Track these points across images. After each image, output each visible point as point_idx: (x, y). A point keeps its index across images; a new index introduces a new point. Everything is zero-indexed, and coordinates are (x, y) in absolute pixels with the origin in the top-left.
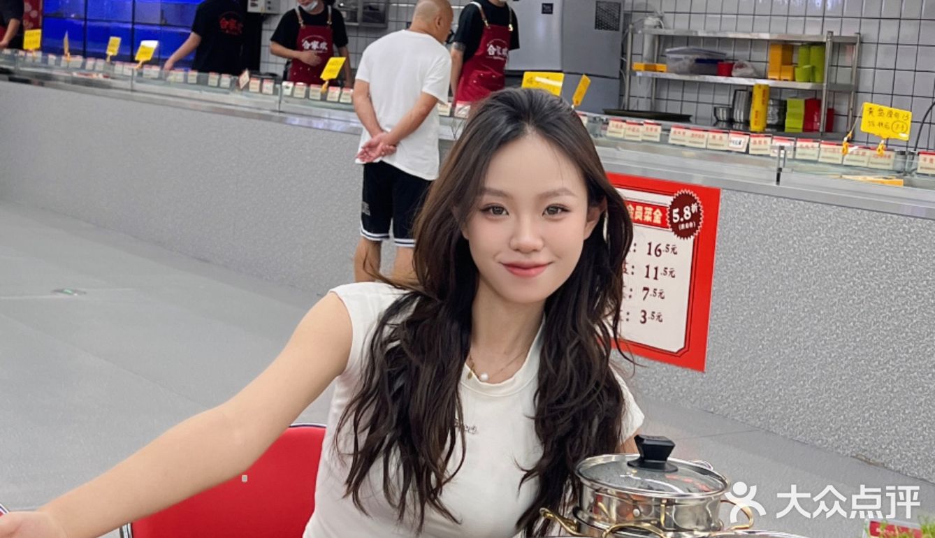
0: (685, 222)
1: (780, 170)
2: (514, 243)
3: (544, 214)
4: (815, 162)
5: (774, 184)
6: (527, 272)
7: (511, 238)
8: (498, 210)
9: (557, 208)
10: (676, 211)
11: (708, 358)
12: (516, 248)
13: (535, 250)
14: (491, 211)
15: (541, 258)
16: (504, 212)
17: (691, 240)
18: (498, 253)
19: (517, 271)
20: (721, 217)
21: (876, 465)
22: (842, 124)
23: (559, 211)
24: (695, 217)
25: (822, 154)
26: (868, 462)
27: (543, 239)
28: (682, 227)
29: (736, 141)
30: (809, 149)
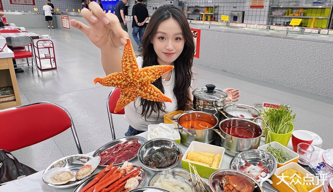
0: (195, 35)
1: (210, 26)
2: (167, 48)
3: (175, 40)
4: (214, 25)
5: (209, 28)
6: (170, 55)
7: (166, 46)
8: (162, 38)
9: (178, 38)
10: (194, 33)
11: (200, 56)
12: (167, 49)
13: (172, 50)
14: (161, 38)
15: (174, 52)
16: (164, 39)
17: (196, 38)
18: (162, 50)
19: (167, 55)
20: (201, 34)
21: (225, 71)
22: (216, 19)
23: (179, 39)
24: (197, 34)
25: (215, 24)
26: (224, 71)
27: (174, 47)
28: (195, 36)
29: (201, 22)
30: (213, 23)
